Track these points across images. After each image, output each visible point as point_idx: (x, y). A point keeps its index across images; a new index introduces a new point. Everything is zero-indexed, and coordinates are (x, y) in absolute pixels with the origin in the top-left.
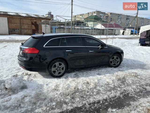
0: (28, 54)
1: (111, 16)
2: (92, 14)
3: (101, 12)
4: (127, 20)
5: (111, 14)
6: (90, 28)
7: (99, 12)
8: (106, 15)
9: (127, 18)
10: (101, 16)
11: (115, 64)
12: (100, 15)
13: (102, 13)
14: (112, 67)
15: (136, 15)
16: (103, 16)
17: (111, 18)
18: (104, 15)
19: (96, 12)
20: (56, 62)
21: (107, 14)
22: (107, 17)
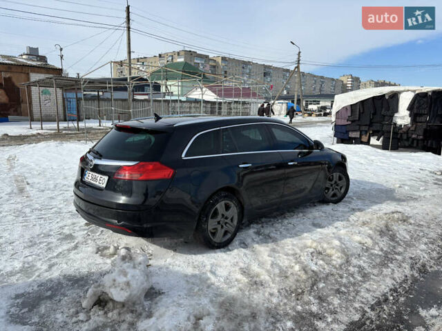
0: (134, 182)
1: (224, 64)
2: (170, 58)
3: (196, 52)
4: (264, 76)
5: (224, 59)
6: (182, 100)
7: (190, 54)
8: (212, 63)
9: (264, 73)
10: (199, 64)
11: (334, 195)
12: (196, 61)
13: (201, 56)
14: (329, 202)
15: (296, 65)
16: (202, 64)
17: (226, 72)
18: (205, 61)
19: (182, 53)
20: (217, 202)
21: (214, 59)
22: (214, 67)
